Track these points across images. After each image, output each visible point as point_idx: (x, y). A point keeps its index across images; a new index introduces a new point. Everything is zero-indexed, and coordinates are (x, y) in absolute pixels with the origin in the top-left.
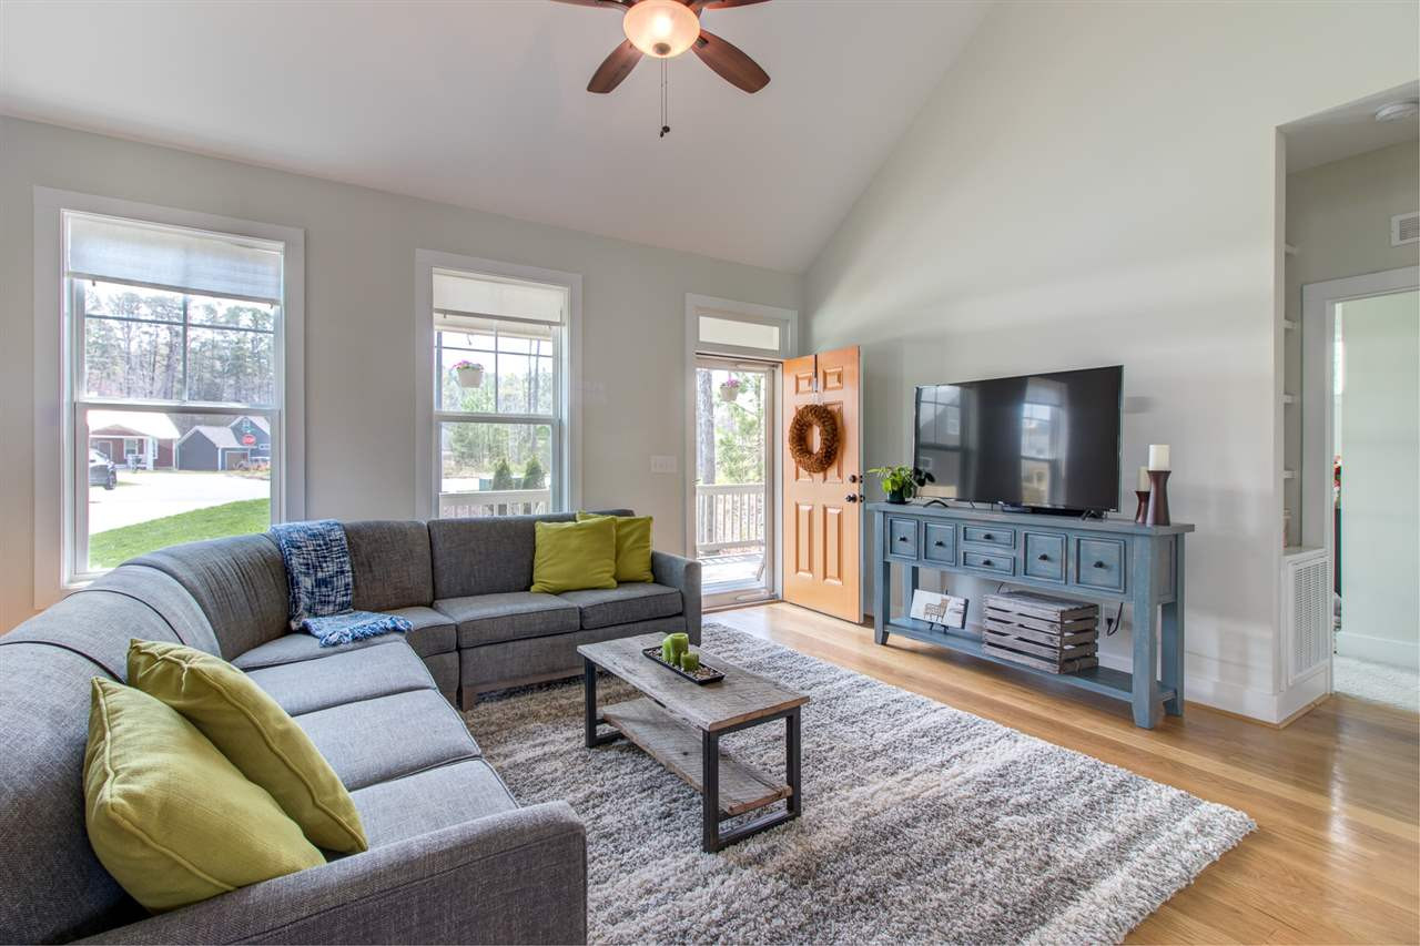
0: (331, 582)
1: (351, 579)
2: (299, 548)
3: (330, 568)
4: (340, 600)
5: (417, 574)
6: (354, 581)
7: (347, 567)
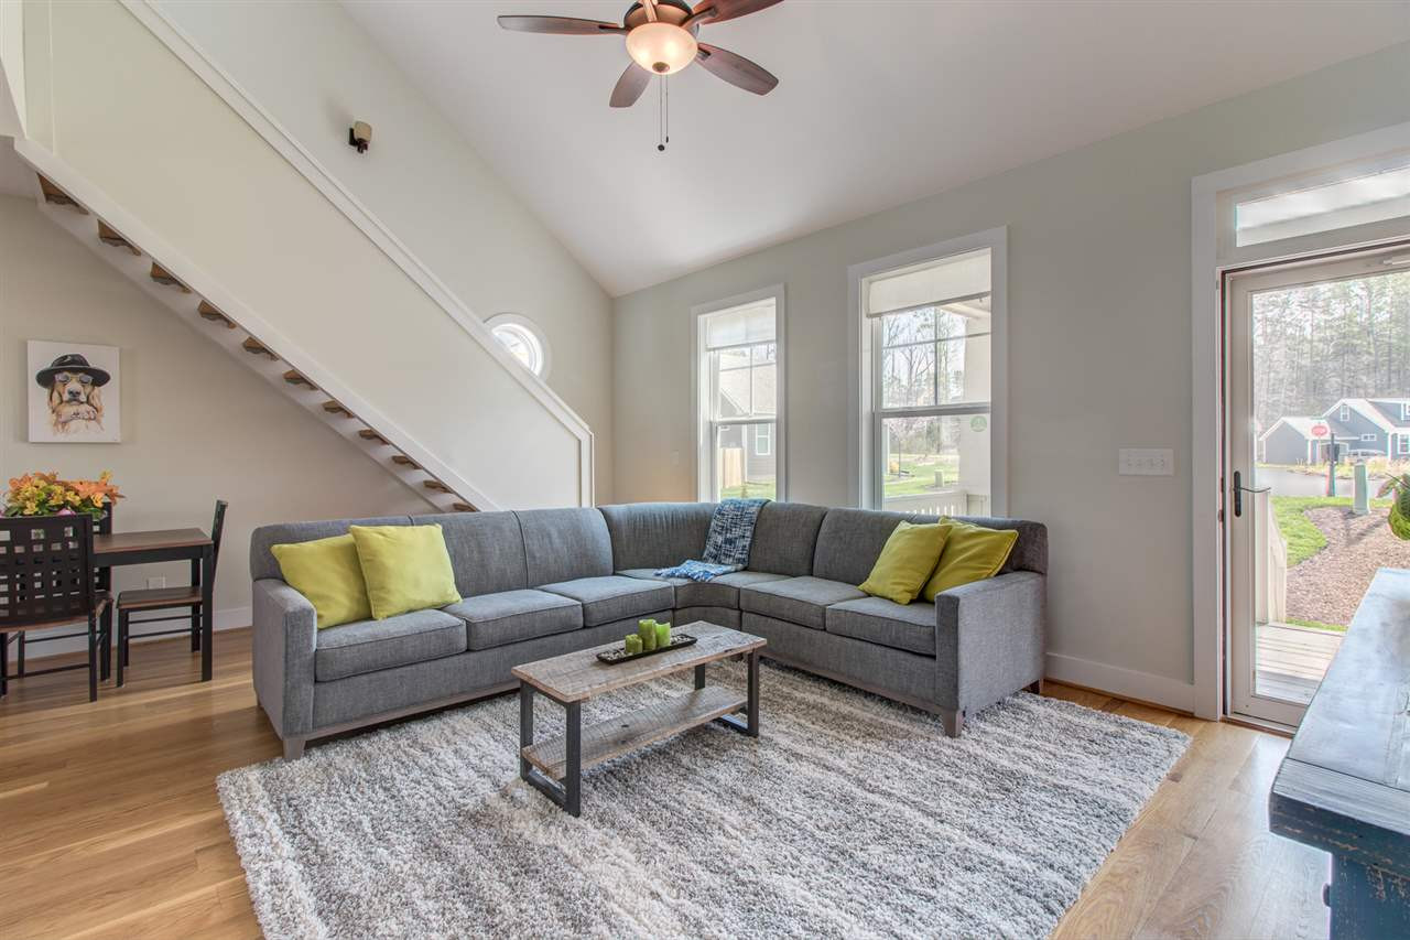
0: (735, 543)
1: (748, 543)
2: (723, 515)
3: (737, 532)
4: (738, 556)
5: (797, 549)
6: (750, 545)
7: (748, 534)
